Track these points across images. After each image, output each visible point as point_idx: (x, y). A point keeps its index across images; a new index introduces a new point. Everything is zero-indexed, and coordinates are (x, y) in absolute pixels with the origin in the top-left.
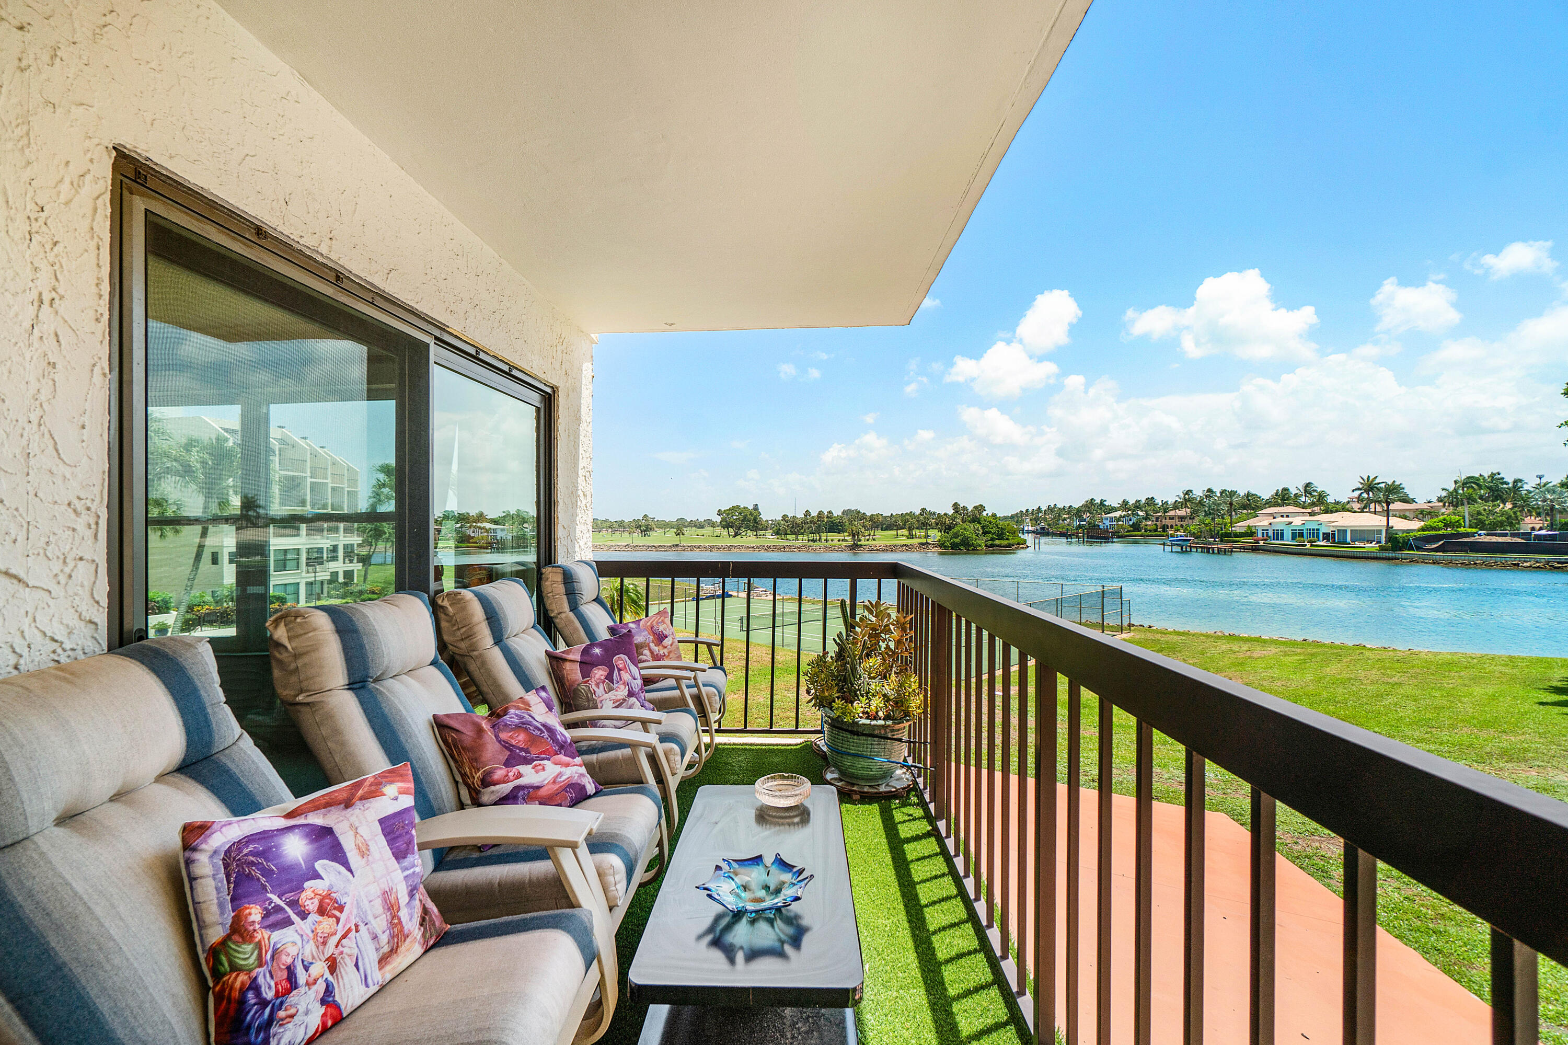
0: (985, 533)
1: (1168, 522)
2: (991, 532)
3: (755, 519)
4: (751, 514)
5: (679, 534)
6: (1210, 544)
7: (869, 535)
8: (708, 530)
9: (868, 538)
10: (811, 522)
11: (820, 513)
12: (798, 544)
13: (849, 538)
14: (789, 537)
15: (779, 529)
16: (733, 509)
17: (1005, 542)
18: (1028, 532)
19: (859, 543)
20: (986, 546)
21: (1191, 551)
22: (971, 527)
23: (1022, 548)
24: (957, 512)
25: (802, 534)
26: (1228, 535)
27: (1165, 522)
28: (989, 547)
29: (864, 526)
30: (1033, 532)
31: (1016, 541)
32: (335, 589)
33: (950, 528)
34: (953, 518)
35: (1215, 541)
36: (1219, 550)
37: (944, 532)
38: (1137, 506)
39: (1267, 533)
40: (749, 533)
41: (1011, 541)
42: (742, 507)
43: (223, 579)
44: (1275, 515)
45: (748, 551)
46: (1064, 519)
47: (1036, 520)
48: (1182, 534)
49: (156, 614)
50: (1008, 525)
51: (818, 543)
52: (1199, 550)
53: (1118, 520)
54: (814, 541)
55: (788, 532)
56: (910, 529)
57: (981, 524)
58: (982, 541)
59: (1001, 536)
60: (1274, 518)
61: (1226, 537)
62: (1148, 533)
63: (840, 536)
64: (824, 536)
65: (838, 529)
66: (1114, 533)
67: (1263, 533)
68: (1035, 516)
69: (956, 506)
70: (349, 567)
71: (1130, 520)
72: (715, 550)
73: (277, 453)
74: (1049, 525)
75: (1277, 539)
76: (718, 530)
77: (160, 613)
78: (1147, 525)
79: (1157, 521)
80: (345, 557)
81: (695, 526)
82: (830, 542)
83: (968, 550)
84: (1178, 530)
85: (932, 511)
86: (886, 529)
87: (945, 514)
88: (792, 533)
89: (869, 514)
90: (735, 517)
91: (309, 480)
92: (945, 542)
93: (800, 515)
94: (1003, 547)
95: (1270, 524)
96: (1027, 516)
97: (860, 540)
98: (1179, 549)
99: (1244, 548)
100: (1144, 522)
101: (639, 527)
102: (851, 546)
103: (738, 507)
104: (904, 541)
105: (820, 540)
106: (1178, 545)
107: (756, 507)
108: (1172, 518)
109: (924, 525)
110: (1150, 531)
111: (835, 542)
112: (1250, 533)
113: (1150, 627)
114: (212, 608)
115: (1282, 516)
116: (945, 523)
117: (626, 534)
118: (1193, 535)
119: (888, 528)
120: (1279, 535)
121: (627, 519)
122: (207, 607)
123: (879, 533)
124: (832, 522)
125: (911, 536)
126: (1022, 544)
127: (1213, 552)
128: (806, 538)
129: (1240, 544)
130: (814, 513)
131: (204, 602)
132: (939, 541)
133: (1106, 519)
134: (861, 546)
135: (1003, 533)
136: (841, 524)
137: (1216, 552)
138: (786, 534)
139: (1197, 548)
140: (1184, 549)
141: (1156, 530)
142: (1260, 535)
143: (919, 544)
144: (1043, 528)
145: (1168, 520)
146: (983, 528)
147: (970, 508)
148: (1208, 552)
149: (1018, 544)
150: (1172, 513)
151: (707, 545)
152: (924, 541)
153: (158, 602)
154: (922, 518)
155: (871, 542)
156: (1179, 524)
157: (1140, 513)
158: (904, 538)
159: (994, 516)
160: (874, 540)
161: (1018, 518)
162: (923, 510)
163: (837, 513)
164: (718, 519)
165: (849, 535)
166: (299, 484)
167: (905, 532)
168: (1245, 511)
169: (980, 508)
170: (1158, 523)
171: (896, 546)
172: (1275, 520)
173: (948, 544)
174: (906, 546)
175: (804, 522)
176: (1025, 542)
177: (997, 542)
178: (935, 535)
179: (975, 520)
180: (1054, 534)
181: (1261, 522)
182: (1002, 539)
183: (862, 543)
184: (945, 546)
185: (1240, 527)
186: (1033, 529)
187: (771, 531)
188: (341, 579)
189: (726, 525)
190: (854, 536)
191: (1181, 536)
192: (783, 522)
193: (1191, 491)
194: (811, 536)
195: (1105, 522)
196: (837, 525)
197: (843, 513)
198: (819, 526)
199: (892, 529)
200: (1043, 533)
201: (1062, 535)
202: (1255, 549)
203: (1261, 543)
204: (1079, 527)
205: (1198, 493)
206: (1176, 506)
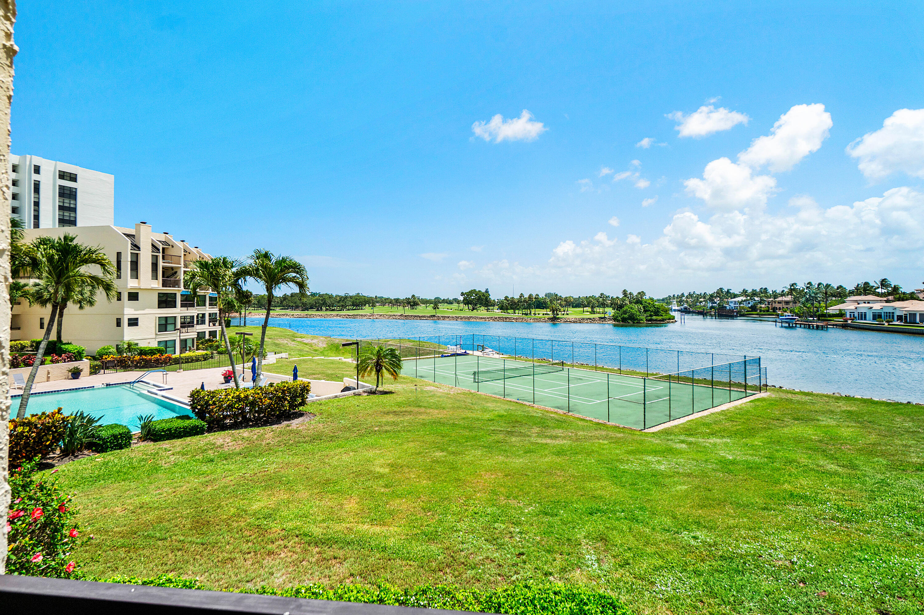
0: (645, 311)
1: (777, 305)
2: (650, 310)
3: (486, 298)
4: (484, 295)
5: (435, 308)
6: (811, 322)
7: (564, 311)
8: (455, 306)
9: (563, 313)
10: (524, 301)
11: (530, 296)
12: (516, 316)
13: (550, 313)
14: (509, 311)
15: (503, 306)
16: (472, 292)
17: (660, 318)
18: (675, 310)
19: (557, 316)
20: (646, 320)
21: (796, 326)
22: (636, 307)
23: (672, 322)
24: (625, 296)
25: (518, 309)
26: (824, 315)
27: (774, 305)
28: (649, 321)
29: (561, 305)
30: (679, 310)
31: (667, 317)
32: (202, 343)
33: (621, 307)
34: (623, 300)
35: (814, 319)
36: (818, 327)
37: (617, 310)
38: (754, 293)
39: (854, 315)
40: (483, 308)
41: (664, 317)
42: (477, 290)
43: (123, 337)
44: (859, 302)
45: (481, 320)
46: (701, 302)
47: (680, 302)
48: (789, 314)
49: (73, 361)
50: (662, 306)
51: (529, 316)
52: (802, 326)
53: (740, 303)
54: (526, 314)
55: (509, 307)
56: (593, 308)
57: (642, 304)
58: (643, 317)
59: (657, 313)
60: (859, 304)
61: (823, 317)
62: (762, 313)
63: (544, 311)
64: (533, 311)
65: (543, 306)
66: (737, 312)
67: (850, 315)
68: (680, 299)
69: (625, 292)
70: (213, 329)
71: (749, 303)
72: (459, 320)
73: (161, 251)
74: (690, 306)
75: (862, 319)
76: (462, 305)
77: (76, 360)
78: (761, 307)
79: (769, 304)
80: (210, 322)
81: (447, 303)
82: (537, 315)
83: (634, 323)
84: (786, 311)
85: (608, 295)
86: (576, 307)
87: (617, 298)
88: (511, 309)
89: (564, 296)
90: (472, 297)
91: (183, 269)
92: (617, 317)
93: (517, 297)
94: (659, 321)
95: (856, 308)
96: (674, 299)
97: (558, 315)
98: (787, 325)
99: (836, 325)
100: (759, 306)
101: (409, 303)
102: (552, 318)
103: (475, 290)
104: (588, 315)
105: (530, 313)
106: (786, 322)
107: (487, 291)
108: (779, 302)
109: (603, 305)
110: (764, 311)
111: (541, 315)
112: (841, 314)
113: (781, 387)
114: (115, 357)
115: (865, 303)
116: (617, 304)
117: (401, 308)
118: (797, 315)
119: (578, 306)
120: (863, 316)
121: (402, 297)
122: (112, 356)
123: (571, 310)
124: (539, 301)
125: (593, 312)
126: (672, 319)
127: (813, 328)
128: (520, 312)
129: (833, 322)
130: (526, 296)
131: (110, 352)
132: (613, 316)
133: (731, 302)
134: (558, 318)
135: (658, 311)
136: (545, 303)
137: (815, 328)
138: (507, 309)
139: (801, 324)
140: (791, 325)
141: (768, 311)
142: (848, 316)
143: (599, 318)
144: (686, 308)
145: (777, 304)
146: (644, 307)
147: (635, 294)
148: (809, 328)
149: (669, 319)
150: (780, 299)
151: (454, 316)
152: (603, 316)
153: (74, 353)
154: (601, 299)
155: (565, 316)
156: (785, 306)
157: (756, 299)
158: (588, 313)
159: (652, 299)
160: (568, 314)
161: (668, 300)
162: (602, 294)
163: (542, 295)
164: (461, 298)
165: (550, 311)
166: (176, 273)
167: (589, 309)
168: (834, 299)
169: (642, 294)
170: (770, 306)
171: (583, 319)
172: (859, 306)
173: (619, 318)
174: (590, 319)
175: (520, 301)
176: (673, 318)
177: (654, 317)
178: (610, 312)
179: (638, 302)
180: (693, 312)
181: (849, 306)
182: (658, 315)
183: (559, 316)
184: (617, 320)
185: (833, 309)
186: (679, 308)
187: (497, 307)
188: (207, 337)
189: (467, 302)
190: (553, 312)
191: (788, 316)
192: (505, 301)
193: (795, 284)
194: (525, 311)
195: (731, 304)
196: (542, 304)
197: (546, 296)
198: (530, 304)
199: (580, 307)
200: (686, 311)
201: (699, 313)
202: (845, 326)
203: (849, 322)
204: (712, 307)
205: (801, 286)
206: (783, 294)
